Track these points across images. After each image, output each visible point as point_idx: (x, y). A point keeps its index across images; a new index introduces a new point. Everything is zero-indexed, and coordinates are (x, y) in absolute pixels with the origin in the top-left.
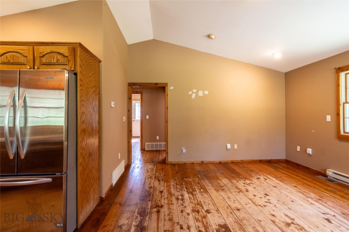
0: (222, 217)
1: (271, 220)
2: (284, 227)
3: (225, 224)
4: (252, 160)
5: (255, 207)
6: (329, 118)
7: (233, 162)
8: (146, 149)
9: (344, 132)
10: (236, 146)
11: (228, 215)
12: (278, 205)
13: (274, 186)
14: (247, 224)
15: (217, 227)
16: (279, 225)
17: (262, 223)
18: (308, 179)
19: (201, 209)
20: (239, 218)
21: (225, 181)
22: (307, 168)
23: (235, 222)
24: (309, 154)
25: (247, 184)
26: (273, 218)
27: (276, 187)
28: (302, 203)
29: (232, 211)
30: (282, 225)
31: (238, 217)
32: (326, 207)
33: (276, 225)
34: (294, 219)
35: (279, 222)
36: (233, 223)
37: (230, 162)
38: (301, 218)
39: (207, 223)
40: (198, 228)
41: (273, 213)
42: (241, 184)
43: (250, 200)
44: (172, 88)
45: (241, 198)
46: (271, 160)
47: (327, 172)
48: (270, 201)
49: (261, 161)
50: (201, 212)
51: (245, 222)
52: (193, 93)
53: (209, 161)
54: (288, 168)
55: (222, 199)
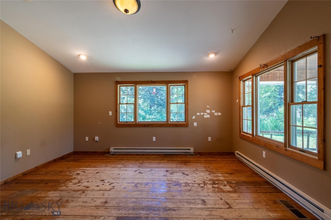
0: (107, 217)
2: (137, 189)
3: (116, 218)
4: (47, 162)
5: (110, 192)
7: (25, 174)
10: (28, 152)
11: (107, 212)
12: (118, 181)
13: (97, 173)
14: (124, 204)
17: (128, 196)
20: (116, 206)
21: (53, 195)
22: (95, 152)
23: (118, 210)
24: (97, 141)
25: (78, 183)
27: (99, 172)
29: (105, 207)
30: (135, 189)
31: (115, 206)
33: (133, 191)
34: (133, 182)
35: (132, 189)
36: (118, 212)
37: (21, 175)
38: (134, 179)
41: (123, 187)
43: (100, 190)
45: (93, 195)
47: (110, 150)
48: (111, 182)
49: (55, 161)
51: (121, 204)
54: (84, 157)
55: (82, 208)
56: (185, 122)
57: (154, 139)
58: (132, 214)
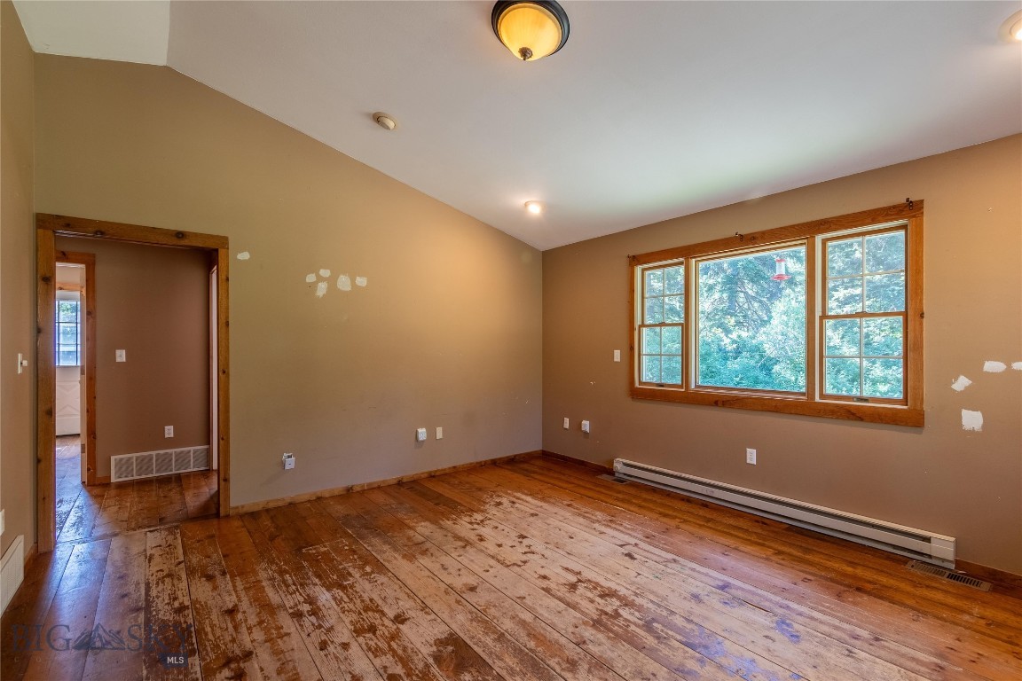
0: (439, 620)
1: (543, 589)
2: (568, 595)
3: (451, 634)
4: (477, 463)
5: (506, 569)
6: (617, 355)
7: (432, 476)
8: (113, 480)
9: (640, 383)
10: (439, 433)
11: (452, 610)
12: (548, 553)
13: (532, 515)
14: (497, 614)
15: (434, 648)
16: (559, 594)
17: (528, 601)
18: (587, 486)
19: (379, 621)
20: (479, 608)
21: (424, 529)
22: (582, 463)
23: (472, 620)
24: (585, 433)
25: (478, 524)
26: (545, 584)
27: (536, 515)
28: (587, 536)
29: (459, 598)
30: (563, 592)
31: (477, 606)
32: (622, 532)
33: (553, 596)
34: (579, 573)
35: (557, 588)
36: (467, 624)
37: (426, 475)
38: (590, 567)
39: (405, 650)
40: (385, 672)
41: (543, 572)
42: (463, 526)
43: (493, 557)
44: (244, 256)
45: (472, 561)
46: (515, 456)
47: (615, 464)
48: (533, 548)
49: (495, 463)
50: (380, 627)
51: (492, 611)
52: (320, 279)
53: (369, 484)
54: (549, 470)
55: (428, 577)
56: (905, 401)
57: (752, 456)
58: (485, 646)
